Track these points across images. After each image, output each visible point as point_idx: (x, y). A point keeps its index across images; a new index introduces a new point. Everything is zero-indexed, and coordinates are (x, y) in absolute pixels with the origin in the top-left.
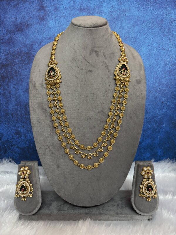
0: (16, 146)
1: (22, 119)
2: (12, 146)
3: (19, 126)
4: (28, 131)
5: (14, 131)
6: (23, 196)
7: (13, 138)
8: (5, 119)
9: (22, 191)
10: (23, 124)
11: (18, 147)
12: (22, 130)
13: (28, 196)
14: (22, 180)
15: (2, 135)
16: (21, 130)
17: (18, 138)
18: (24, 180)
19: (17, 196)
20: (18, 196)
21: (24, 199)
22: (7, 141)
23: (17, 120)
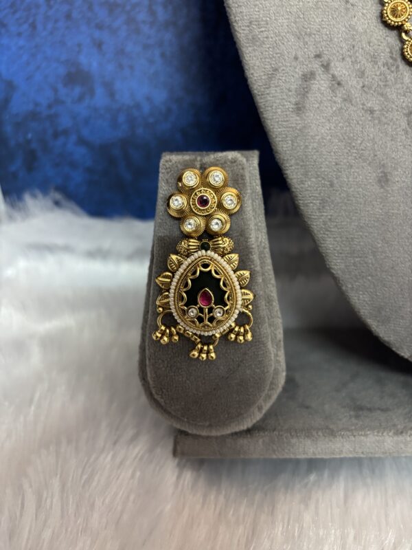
0: (73, 138)
1: (90, 8)
2: (56, 135)
3: (79, 45)
4: (121, 66)
5: (62, 71)
6: (200, 337)
7: (58, 101)
8: (14, 13)
9: (200, 304)
10: (97, 34)
11: (82, 141)
12: (95, 64)
13: (225, 336)
14: (193, 243)
15: (10, 86)
16: (90, 61)
17: (81, 99)
18: (205, 247)
19: (163, 334)
20: (171, 335)
21: (208, 352)
22: (34, 116)
23: (68, 16)
